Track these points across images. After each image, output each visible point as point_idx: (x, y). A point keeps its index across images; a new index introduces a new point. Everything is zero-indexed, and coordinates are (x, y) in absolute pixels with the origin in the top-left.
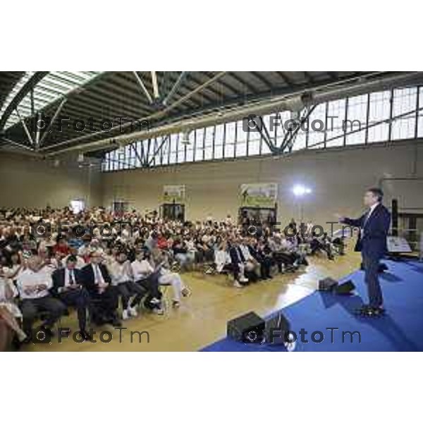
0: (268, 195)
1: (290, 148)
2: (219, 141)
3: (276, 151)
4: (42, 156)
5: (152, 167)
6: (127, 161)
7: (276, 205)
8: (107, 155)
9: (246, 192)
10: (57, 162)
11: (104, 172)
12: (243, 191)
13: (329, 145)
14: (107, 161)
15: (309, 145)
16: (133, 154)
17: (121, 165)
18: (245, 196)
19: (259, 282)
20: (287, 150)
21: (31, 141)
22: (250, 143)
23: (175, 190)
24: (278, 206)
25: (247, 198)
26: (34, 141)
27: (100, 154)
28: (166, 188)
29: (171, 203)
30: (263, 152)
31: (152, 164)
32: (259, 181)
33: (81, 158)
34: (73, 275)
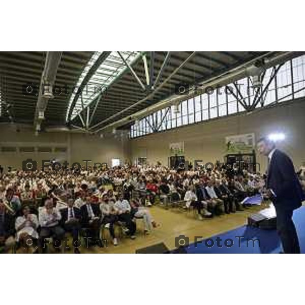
0: (247, 143)
1: (262, 104)
2: (205, 106)
3: (249, 108)
4: (91, 133)
5: (160, 132)
6: (144, 130)
7: (254, 151)
8: (132, 127)
9: (229, 143)
10: (102, 136)
11: (131, 138)
12: (227, 142)
13: (296, 96)
14: (132, 130)
15: (279, 98)
16: (148, 125)
17: (141, 133)
18: (228, 147)
19: (222, 216)
20: (259, 105)
21: (84, 124)
22: (229, 104)
23: (177, 147)
24: (256, 152)
25: (230, 147)
26: (85, 124)
27: (127, 127)
28: (171, 145)
29: (174, 155)
30: (240, 111)
31: (160, 130)
32: (238, 134)
33: (114, 131)
34: (73, 211)
